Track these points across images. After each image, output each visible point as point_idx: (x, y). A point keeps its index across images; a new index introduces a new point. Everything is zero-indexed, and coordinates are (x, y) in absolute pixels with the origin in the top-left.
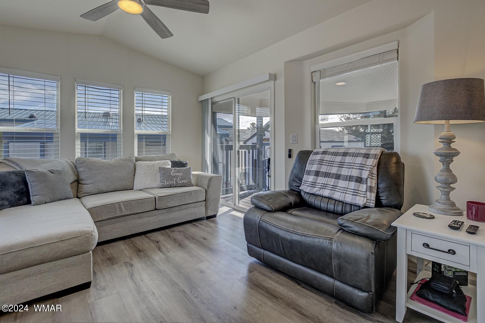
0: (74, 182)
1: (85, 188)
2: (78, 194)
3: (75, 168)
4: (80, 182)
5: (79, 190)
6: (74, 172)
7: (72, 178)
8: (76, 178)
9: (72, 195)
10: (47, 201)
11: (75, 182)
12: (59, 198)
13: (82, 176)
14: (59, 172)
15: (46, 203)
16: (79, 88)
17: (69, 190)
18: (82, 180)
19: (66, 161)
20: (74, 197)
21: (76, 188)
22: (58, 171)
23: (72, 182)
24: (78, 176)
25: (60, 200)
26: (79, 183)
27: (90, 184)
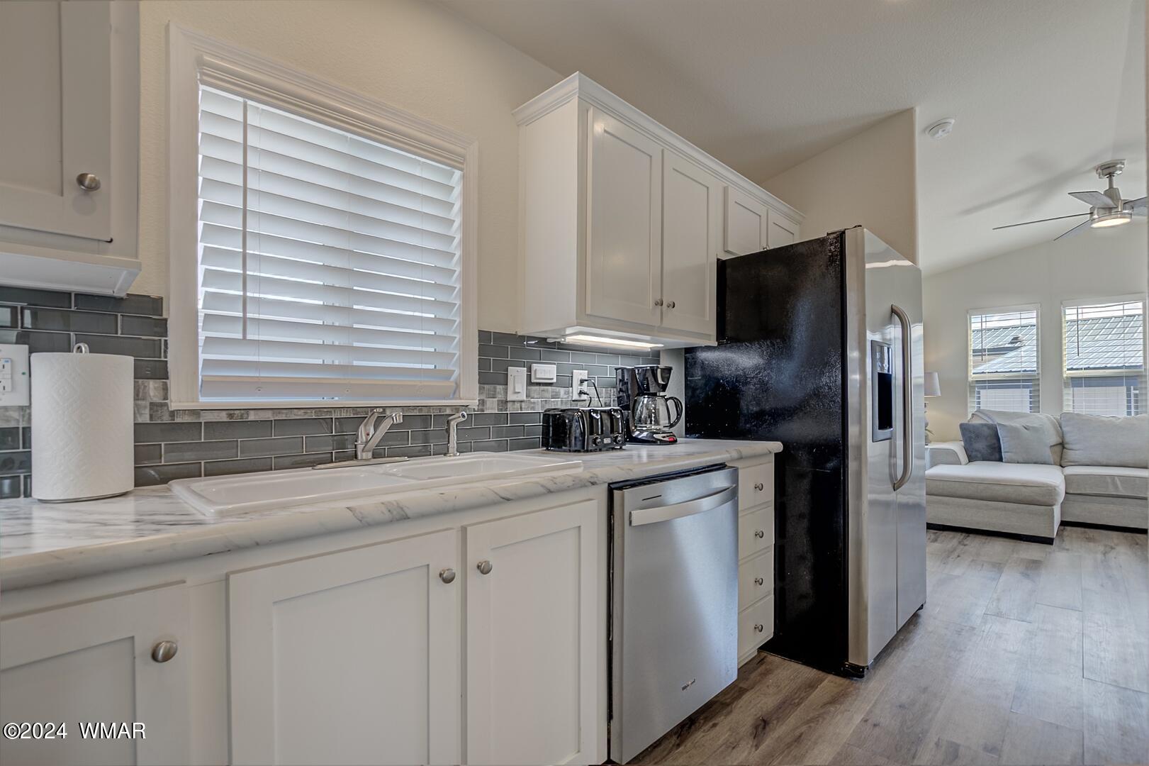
0: (1057, 444)
1: (1071, 455)
2: (1062, 461)
3: (1059, 426)
4: (1066, 446)
5: (1064, 457)
6: (1057, 431)
7: (1054, 439)
8: (1060, 441)
9: (1052, 460)
10: (1019, 460)
11: (1058, 446)
12: (1035, 461)
13: (1068, 438)
14: (1035, 430)
15: (1018, 463)
16: (1068, 311)
17: (1048, 454)
18: (1067, 443)
19: (1047, 417)
20: (1055, 464)
21: (1059, 454)
22: (1033, 427)
23: (1054, 446)
24: (1063, 437)
25: (1035, 463)
26: (1064, 448)
27: (1079, 450)
